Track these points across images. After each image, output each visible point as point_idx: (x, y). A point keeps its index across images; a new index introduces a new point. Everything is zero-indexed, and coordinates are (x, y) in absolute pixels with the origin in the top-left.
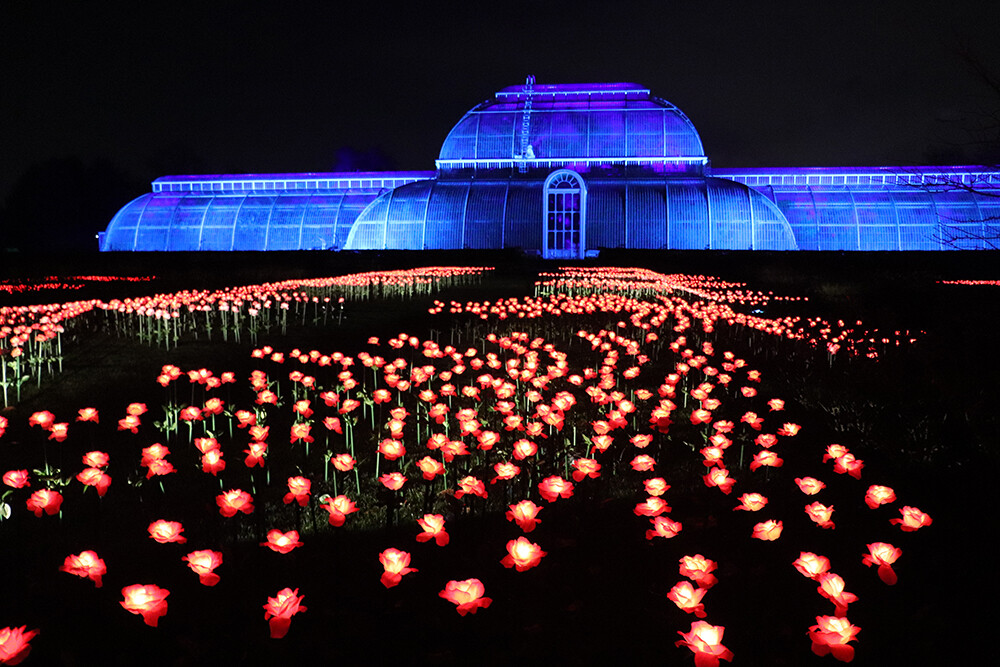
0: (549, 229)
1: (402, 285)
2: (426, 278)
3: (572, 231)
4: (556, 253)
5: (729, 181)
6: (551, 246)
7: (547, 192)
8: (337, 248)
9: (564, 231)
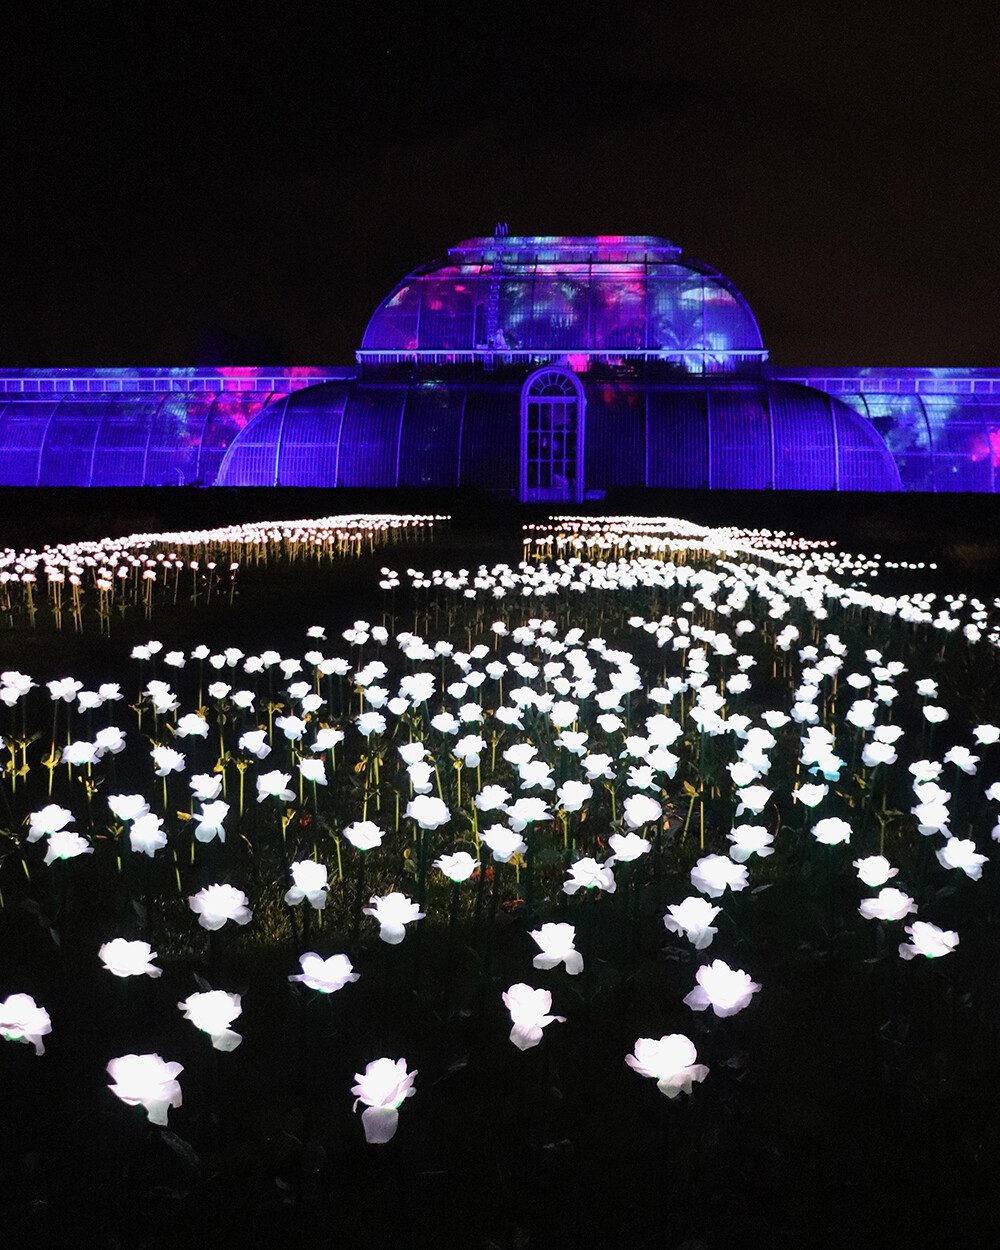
0: (529, 457)
1: (318, 542)
2: (352, 532)
3: (564, 461)
4: (540, 494)
5: (801, 386)
6: (532, 483)
7: (526, 401)
8: (202, 483)
9: (552, 460)
